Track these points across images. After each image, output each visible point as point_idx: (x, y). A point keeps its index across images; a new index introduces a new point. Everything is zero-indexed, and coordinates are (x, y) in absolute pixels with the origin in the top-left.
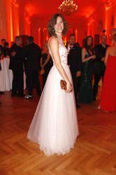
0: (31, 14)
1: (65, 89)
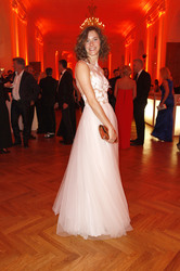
0: (44, 32)
1: (107, 138)
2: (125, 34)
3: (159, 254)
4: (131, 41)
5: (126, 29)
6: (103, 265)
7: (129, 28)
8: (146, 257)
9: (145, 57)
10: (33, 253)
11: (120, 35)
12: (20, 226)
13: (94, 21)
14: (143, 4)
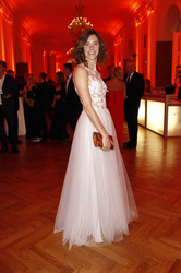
0: (30, 32)
1: (101, 146)
2: (114, 33)
4: (120, 40)
5: (115, 28)
7: (118, 27)
9: (135, 56)
10: (25, 270)
12: (10, 240)
13: (82, 21)
14: (131, 3)
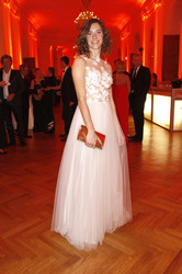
0: (37, 27)
2: (121, 27)
3: (161, 253)
4: (127, 34)
5: (121, 22)
6: (104, 267)
7: (125, 21)
8: (148, 256)
9: (141, 50)
10: (33, 257)
11: (116, 28)
12: (19, 228)
13: (88, 15)
